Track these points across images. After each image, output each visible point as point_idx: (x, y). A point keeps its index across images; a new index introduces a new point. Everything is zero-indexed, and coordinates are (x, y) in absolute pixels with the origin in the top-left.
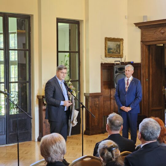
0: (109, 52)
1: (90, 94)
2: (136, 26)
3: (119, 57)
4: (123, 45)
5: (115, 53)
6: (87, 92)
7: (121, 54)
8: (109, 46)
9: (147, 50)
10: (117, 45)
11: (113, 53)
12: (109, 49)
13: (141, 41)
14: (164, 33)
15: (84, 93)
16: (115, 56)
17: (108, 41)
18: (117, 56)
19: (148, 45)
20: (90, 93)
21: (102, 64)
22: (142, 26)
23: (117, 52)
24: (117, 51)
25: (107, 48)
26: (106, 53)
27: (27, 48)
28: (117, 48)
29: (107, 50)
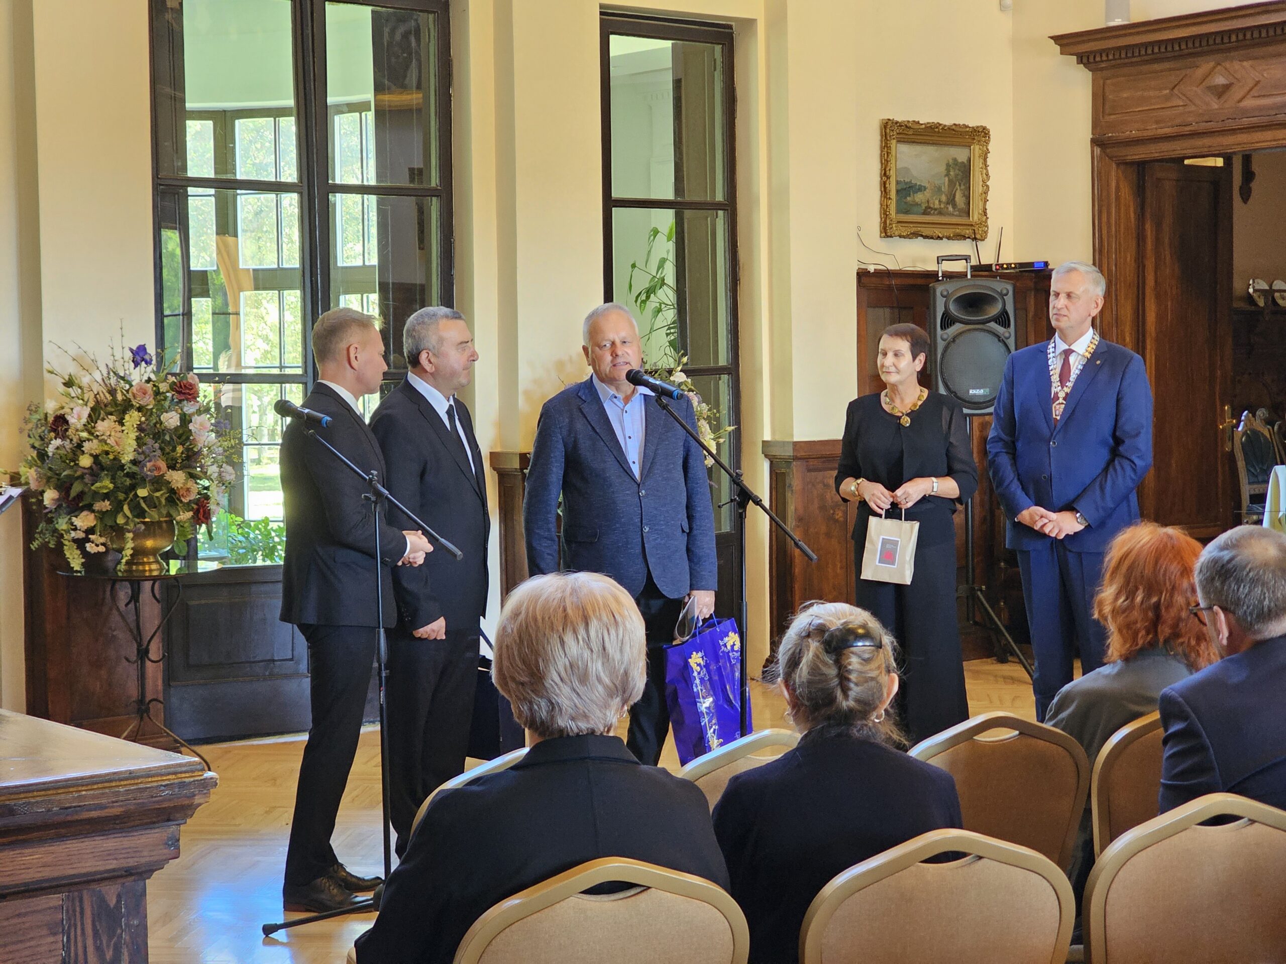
0: (905, 209)
1: (796, 444)
2: (1061, 53)
3: (964, 237)
4: (986, 166)
5: (941, 213)
6: (778, 438)
7: (975, 217)
8: (906, 170)
9: (1126, 193)
10: (953, 165)
11: (925, 213)
12: (907, 189)
13: (1094, 142)
15: (763, 442)
16: (938, 232)
17: (899, 141)
18: (950, 232)
19: (1132, 163)
20: (795, 439)
21: (862, 275)
22: (1101, 52)
23: (954, 206)
24: (952, 201)
25: (893, 181)
26: (884, 212)
27: (435, 181)
28: (952, 183)
29: (893, 194)
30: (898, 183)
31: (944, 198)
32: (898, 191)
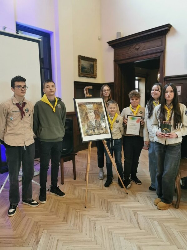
0: (83, 72)
2: (109, 46)
3: (93, 77)
4: (96, 65)
5: (89, 73)
7: (95, 74)
8: (83, 65)
10: (91, 65)
11: (86, 72)
12: (83, 68)
13: (114, 61)
14: (139, 48)
16: (89, 76)
17: (82, 59)
18: (91, 76)
19: (120, 64)
21: (75, 82)
22: (116, 44)
23: (91, 72)
24: (91, 71)
25: (81, 66)
26: (79, 72)
28: (91, 68)
29: (81, 69)
30: (81, 67)
31: (89, 70)
32: (81, 68)
